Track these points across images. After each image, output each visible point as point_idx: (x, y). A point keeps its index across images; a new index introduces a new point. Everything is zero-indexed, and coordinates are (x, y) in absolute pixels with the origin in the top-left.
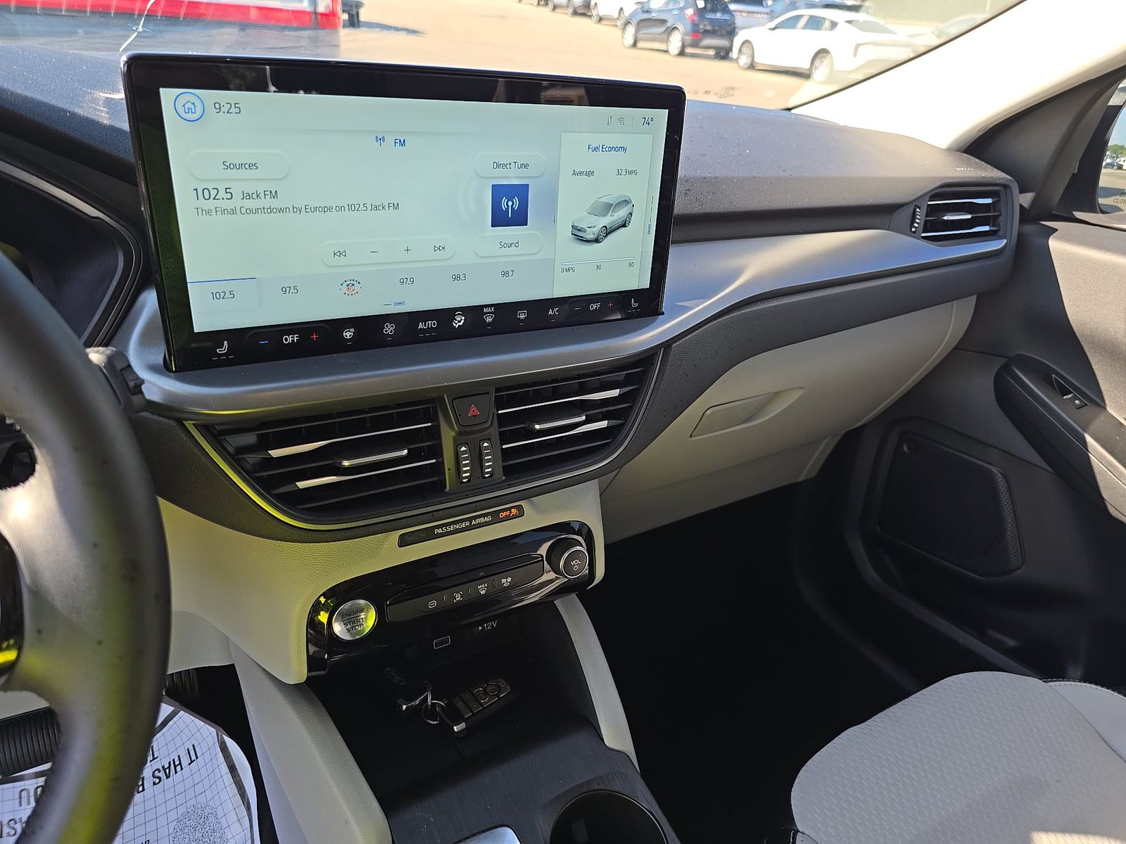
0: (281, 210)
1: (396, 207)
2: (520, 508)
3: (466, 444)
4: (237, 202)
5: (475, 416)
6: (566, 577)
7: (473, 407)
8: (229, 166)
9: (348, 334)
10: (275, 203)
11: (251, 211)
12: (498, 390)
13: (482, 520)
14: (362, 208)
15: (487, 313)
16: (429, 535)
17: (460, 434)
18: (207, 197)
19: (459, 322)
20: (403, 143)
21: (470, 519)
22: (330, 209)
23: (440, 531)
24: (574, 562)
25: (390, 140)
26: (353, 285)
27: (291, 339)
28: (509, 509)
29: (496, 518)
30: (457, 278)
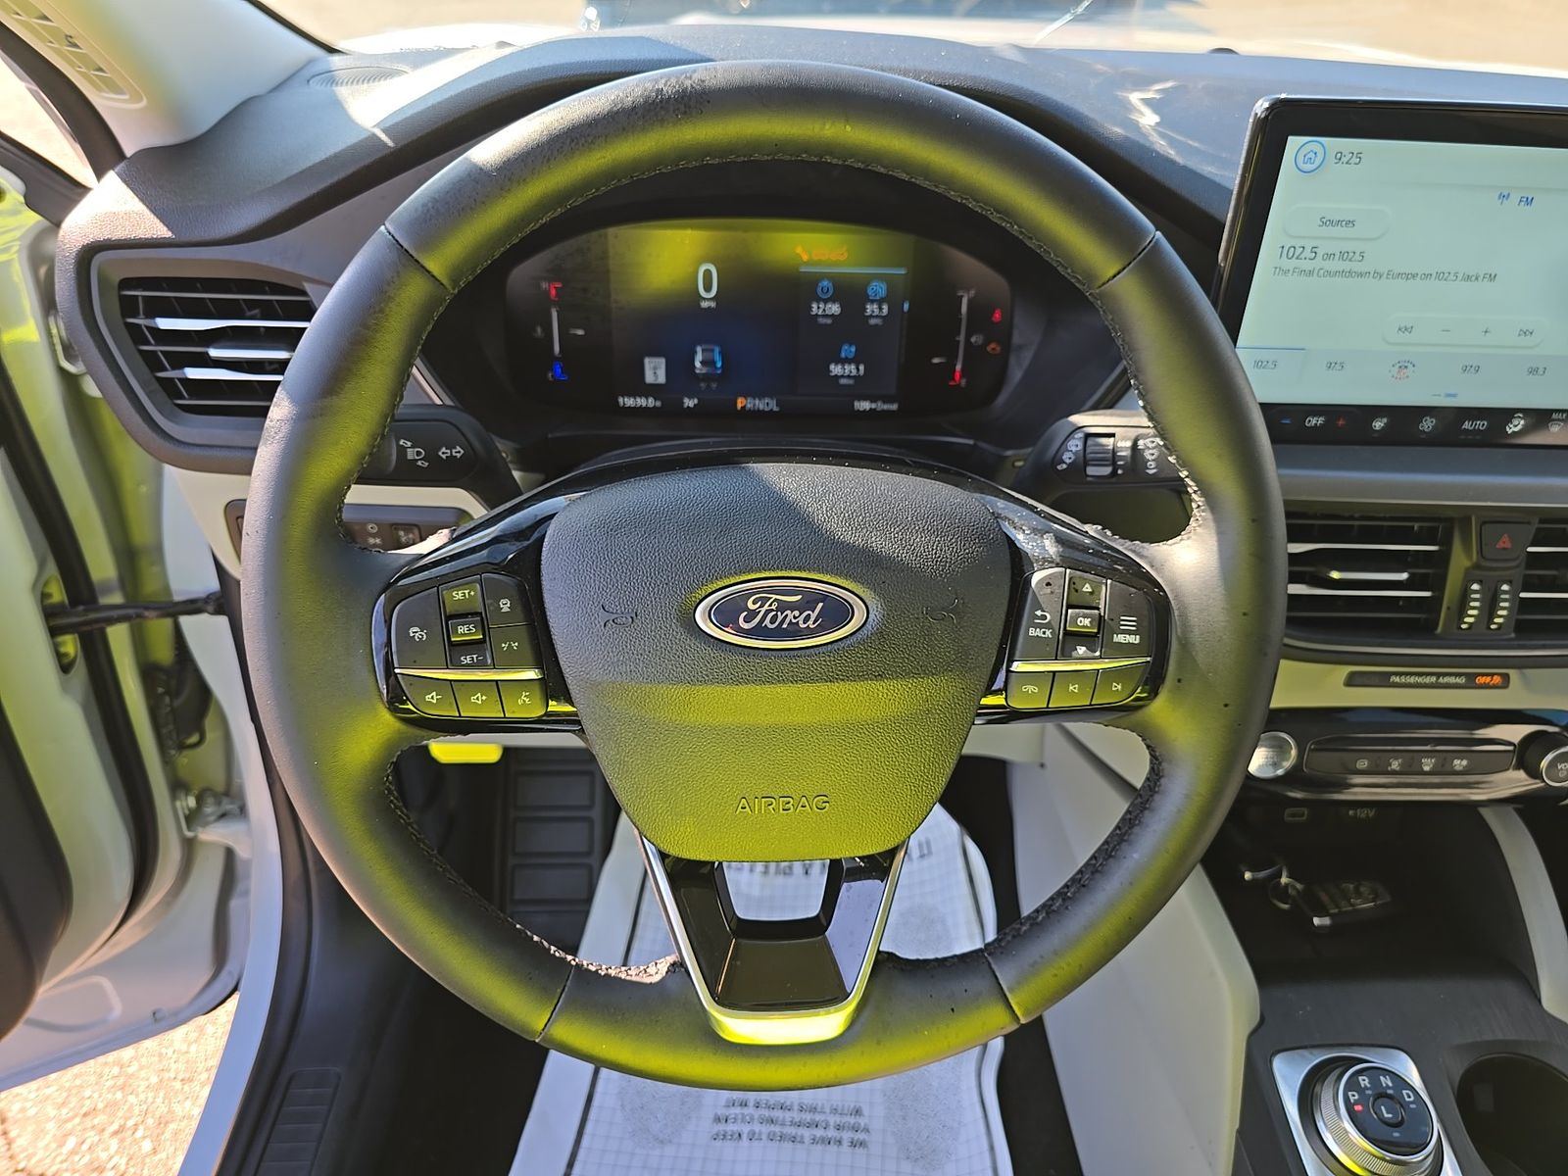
0: (1361, 275)
1: (1492, 278)
2: (1506, 678)
3: (1480, 582)
4: (1318, 263)
5: (1504, 549)
6: (1544, 781)
7: (1506, 538)
8: (1326, 222)
9: (1378, 425)
10: (1357, 267)
11: (1329, 273)
12: (1542, 521)
13: (1452, 680)
14: (1452, 277)
15: (1556, 420)
16: (1383, 681)
17: (1477, 566)
18: (1291, 255)
19: (1516, 426)
20: (1529, 201)
21: (1438, 675)
22: (1414, 276)
23: (1397, 679)
24: (1563, 765)
25: (1515, 198)
26: (1406, 367)
27: (1314, 421)
28: (1492, 675)
29: (1471, 683)
30: (1533, 371)
